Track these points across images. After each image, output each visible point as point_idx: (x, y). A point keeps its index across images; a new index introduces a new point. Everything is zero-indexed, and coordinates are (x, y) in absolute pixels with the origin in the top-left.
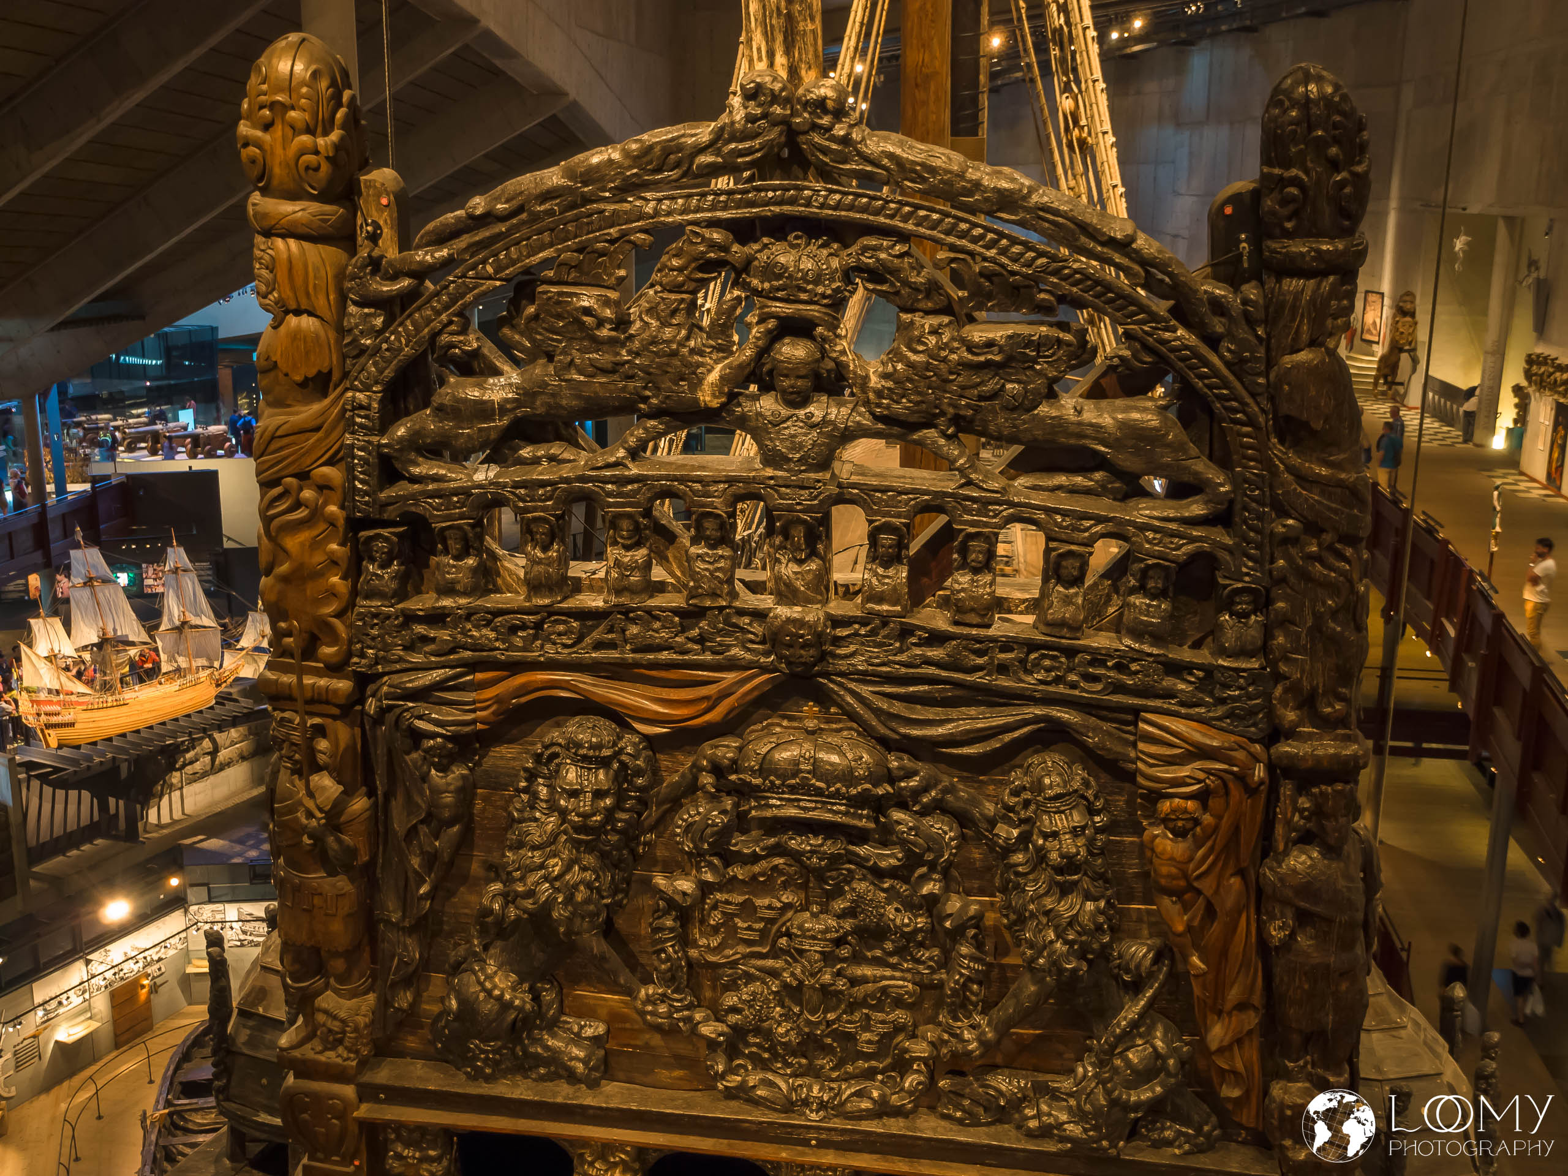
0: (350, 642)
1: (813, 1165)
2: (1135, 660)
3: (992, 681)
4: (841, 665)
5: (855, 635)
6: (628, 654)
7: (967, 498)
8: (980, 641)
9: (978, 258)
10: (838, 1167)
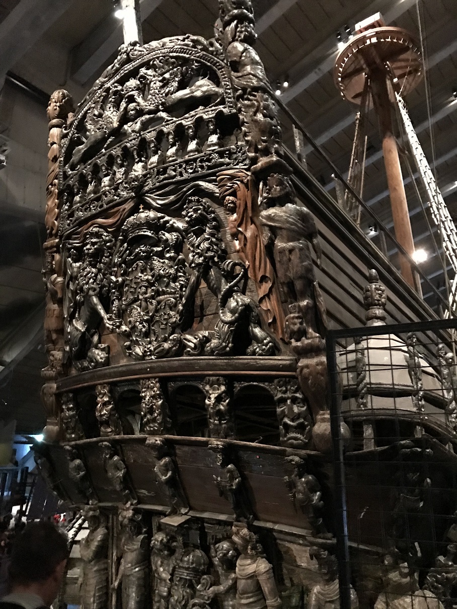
0: (58, 227)
1: (149, 379)
2: (210, 155)
3: (179, 178)
4: (146, 188)
5: (149, 178)
6: (105, 206)
7: (166, 125)
8: (174, 166)
9: (158, 58)
10: (155, 378)
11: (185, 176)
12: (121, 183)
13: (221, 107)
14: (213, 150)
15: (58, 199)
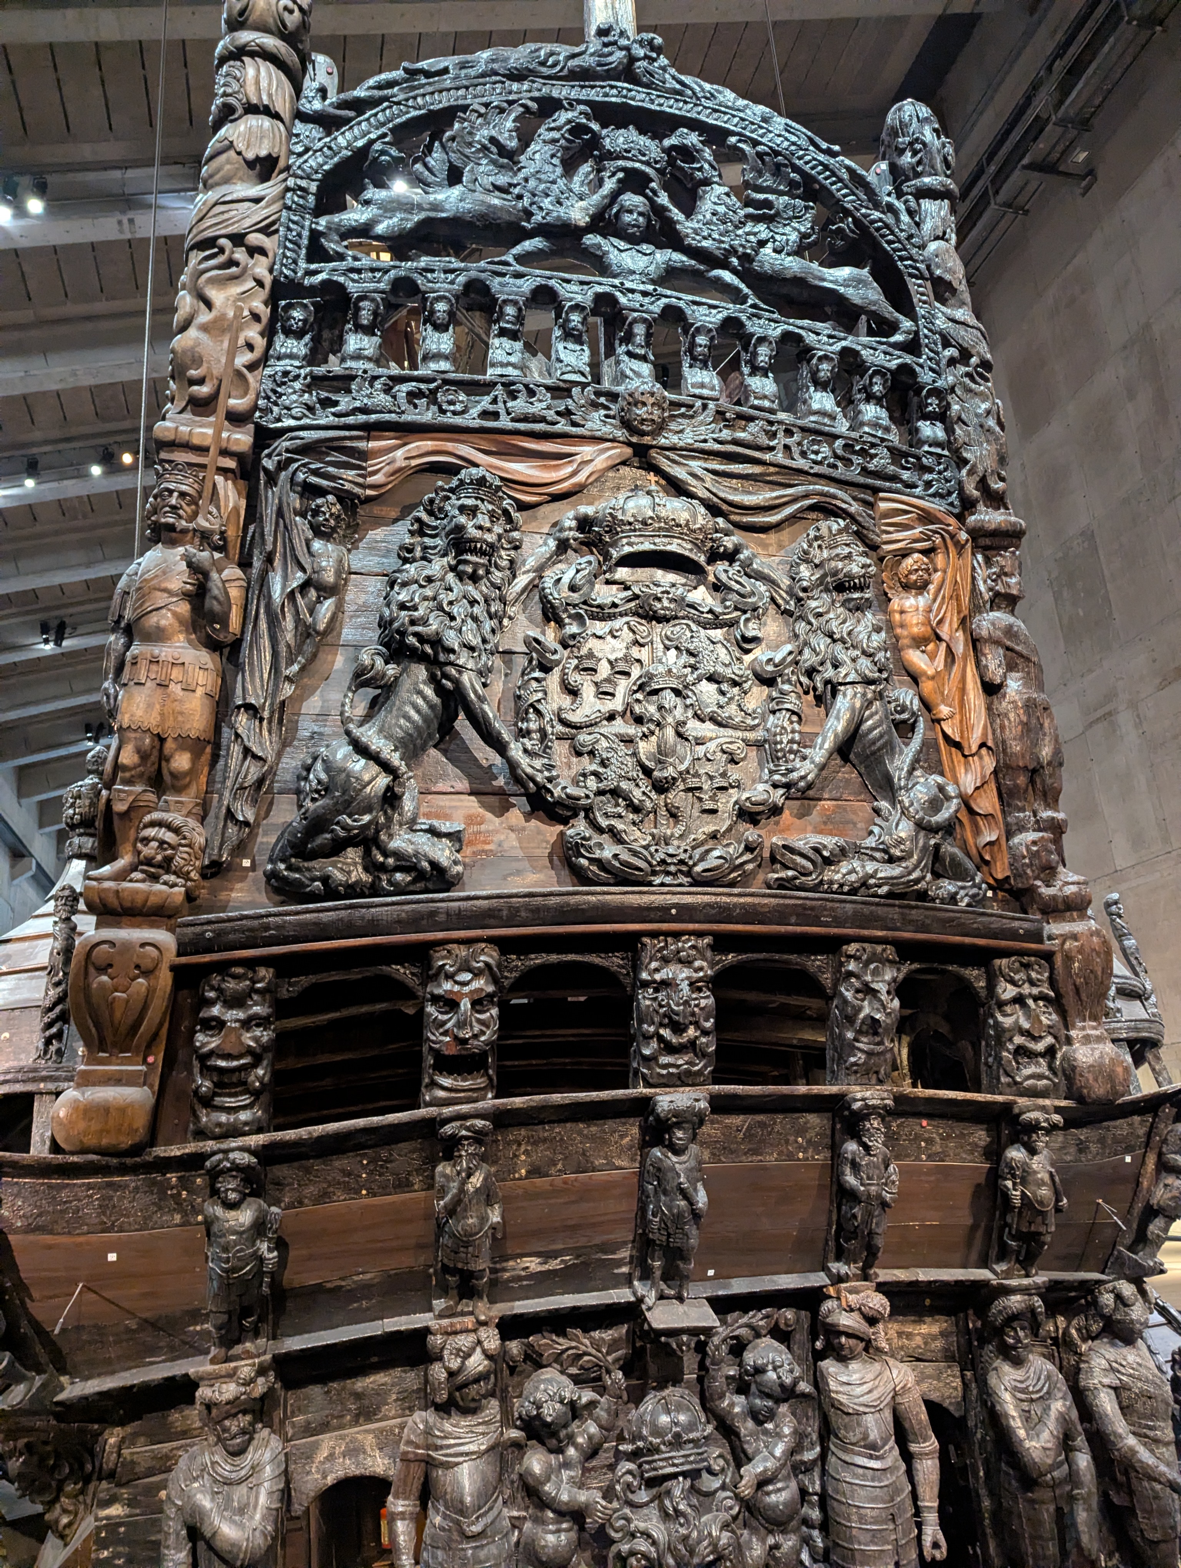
0: (258, 397)
1: (677, 935)
2: (873, 445)
3: (779, 457)
4: (674, 439)
5: (683, 416)
6: (504, 422)
7: (754, 315)
8: (771, 423)
9: (755, 143)
10: (700, 934)
11: (801, 463)
12: (584, 386)
13: (908, 359)
14: (883, 440)
15: (266, 304)
